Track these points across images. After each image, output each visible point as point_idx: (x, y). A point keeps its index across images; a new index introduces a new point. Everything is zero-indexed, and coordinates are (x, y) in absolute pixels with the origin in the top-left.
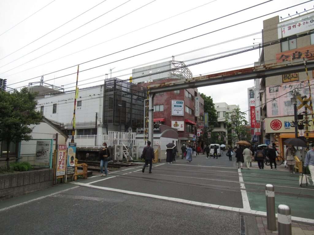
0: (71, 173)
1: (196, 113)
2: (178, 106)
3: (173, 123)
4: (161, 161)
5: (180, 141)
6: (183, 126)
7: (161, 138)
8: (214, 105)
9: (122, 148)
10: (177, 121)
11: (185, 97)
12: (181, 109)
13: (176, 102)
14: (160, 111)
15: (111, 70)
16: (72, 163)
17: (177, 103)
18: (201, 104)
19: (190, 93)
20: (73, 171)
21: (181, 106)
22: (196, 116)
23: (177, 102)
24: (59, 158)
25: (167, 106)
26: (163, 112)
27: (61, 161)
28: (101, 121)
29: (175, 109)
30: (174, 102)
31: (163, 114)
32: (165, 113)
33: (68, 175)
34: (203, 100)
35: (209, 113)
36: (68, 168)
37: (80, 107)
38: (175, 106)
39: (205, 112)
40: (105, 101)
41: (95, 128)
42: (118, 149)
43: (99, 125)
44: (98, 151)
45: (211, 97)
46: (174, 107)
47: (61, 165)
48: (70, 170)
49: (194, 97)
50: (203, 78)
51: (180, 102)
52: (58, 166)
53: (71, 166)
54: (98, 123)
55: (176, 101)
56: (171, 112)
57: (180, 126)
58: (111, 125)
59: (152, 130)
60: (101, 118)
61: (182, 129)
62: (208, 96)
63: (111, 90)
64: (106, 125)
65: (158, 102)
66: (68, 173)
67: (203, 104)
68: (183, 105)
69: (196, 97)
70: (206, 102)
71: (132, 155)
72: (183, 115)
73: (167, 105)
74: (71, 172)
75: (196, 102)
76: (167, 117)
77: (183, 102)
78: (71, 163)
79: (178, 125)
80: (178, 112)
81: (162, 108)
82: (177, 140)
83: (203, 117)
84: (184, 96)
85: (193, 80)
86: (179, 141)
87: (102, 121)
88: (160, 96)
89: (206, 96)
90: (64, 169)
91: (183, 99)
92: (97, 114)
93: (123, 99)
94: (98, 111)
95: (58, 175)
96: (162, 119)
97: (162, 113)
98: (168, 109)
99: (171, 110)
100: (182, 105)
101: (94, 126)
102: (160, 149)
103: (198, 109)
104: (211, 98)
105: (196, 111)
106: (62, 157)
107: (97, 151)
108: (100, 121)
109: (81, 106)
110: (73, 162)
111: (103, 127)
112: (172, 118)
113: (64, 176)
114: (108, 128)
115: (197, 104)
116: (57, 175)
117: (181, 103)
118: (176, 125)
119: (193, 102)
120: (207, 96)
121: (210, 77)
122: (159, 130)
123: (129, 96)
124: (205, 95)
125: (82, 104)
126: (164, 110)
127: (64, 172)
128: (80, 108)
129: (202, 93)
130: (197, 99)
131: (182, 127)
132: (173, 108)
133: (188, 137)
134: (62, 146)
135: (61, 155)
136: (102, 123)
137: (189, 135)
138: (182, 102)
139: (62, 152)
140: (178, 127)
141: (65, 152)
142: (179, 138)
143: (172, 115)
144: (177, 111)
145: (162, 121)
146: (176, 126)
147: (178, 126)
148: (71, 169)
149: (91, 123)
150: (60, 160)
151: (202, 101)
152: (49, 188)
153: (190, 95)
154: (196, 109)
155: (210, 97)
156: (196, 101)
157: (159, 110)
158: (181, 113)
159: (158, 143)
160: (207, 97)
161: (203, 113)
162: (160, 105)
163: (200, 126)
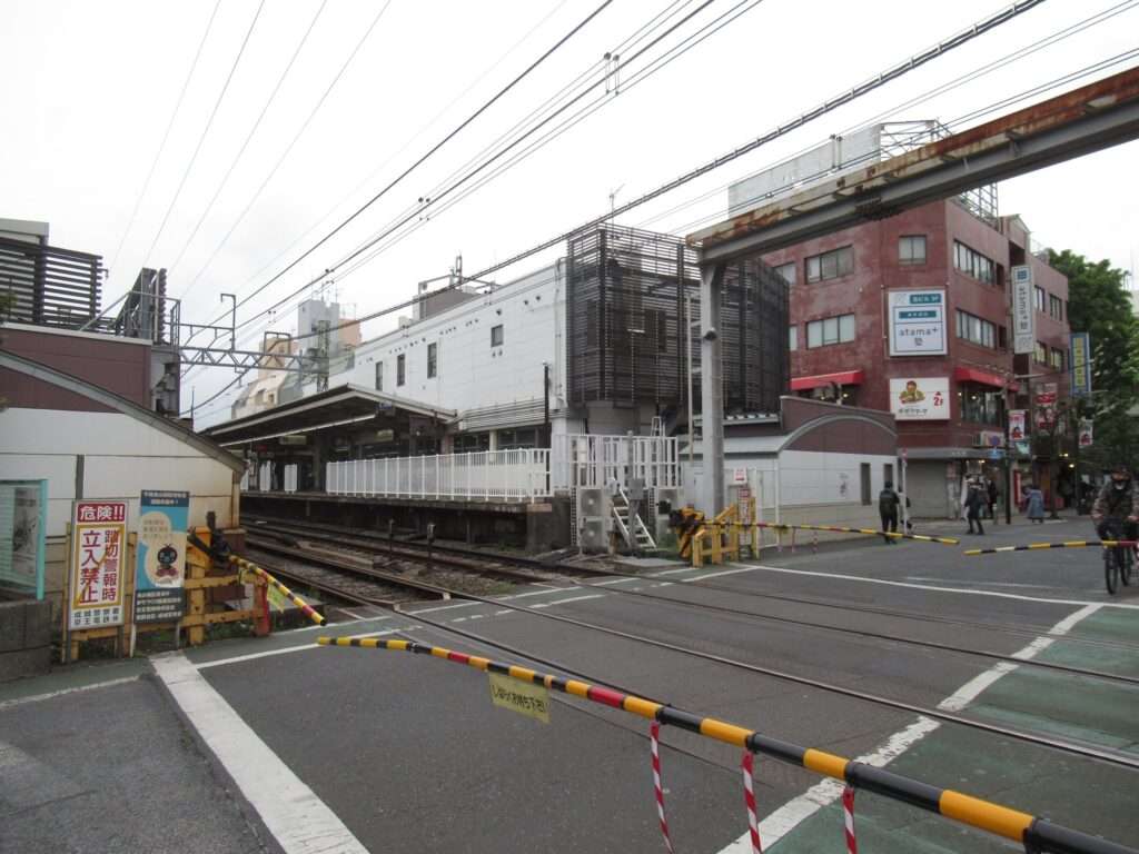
0: (160, 616)
1: (1017, 338)
2: (917, 315)
3: (897, 386)
4: (757, 553)
5: (905, 464)
6: (946, 396)
7: (786, 455)
8: (1129, 299)
9: (607, 501)
10: (916, 380)
11: (950, 270)
12: (931, 326)
13: (908, 298)
14: (842, 341)
15: (612, 196)
16: (168, 577)
17: (912, 301)
18: (1052, 296)
19: (979, 255)
20: (173, 607)
21: (932, 314)
22: (1017, 351)
23: (912, 297)
24: (83, 556)
25: (867, 321)
26: (853, 345)
27: (95, 570)
28: (561, 395)
29: (903, 328)
30: (898, 300)
31: (855, 354)
32: (863, 348)
33: (139, 624)
34: (1064, 280)
35: (1097, 335)
36: (139, 595)
37: (501, 347)
38: (903, 315)
39: (1075, 330)
40: (571, 318)
41: (543, 422)
42: (591, 502)
43: (556, 411)
44: (515, 510)
45: (1111, 261)
46: (898, 320)
47: (99, 586)
48: (156, 605)
49: (1006, 269)
50: (913, 163)
51: (929, 296)
52: (81, 588)
53: (158, 585)
54: (553, 405)
55: (909, 294)
56: (887, 340)
57: (932, 399)
58: (599, 409)
59: (717, 421)
60: (561, 386)
61: (943, 412)
62: (1097, 261)
63: (589, 272)
64: (579, 410)
65: (833, 304)
66: (138, 617)
67: (1064, 295)
68: (940, 310)
69: (1016, 270)
70: (1085, 285)
71: (658, 526)
72: (945, 352)
73: (869, 312)
74: (157, 613)
75: (1018, 292)
76: (868, 364)
77: (943, 293)
78: (160, 573)
79: (920, 394)
80: (918, 342)
81: (848, 330)
82: (891, 460)
83: (1064, 352)
84: (945, 267)
85: (870, 179)
86: (900, 461)
87: (564, 397)
88: (839, 280)
89: (1086, 261)
90: (120, 598)
91: (941, 283)
92: (547, 370)
93: (648, 303)
94: (551, 360)
95: (83, 625)
96: (846, 376)
97: (850, 348)
98: (877, 332)
99: (887, 333)
100: (937, 309)
101: (539, 417)
102: (752, 503)
103: (1028, 320)
104: (1109, 269)
105: (1018, 329)
106: (99, 553)
107: (511, 513)
108: (559, 398)
109: (501, 343)
110: (173, 572)
111: (569, 419)
112: (890, 366)
113: (119, 627)
114: (590, 420)
115: (1022, 299)
116: (72, 626)
117: (930, 300)
118: (912, 396)
119: (1003, 289)
120: (1092, 257)
121: (947, 150)
122: (776, 420)
123: (671, 290)
124: (1081, 258)
125: (506, 338)
126: (859, 338)
127: (116, 611)
128: (501, 353)
129: (1065, 248)
130: (1022, 275)
131: (938, 401)
132: (896, 326)
133: (974, 442)
134: (95, 506)
135: (94, 545)
136: (566, 405)
137: (979, 436)
138: (939, 295)
139: (102, 531)
140: (918, 403)
141: (116, 533)
142: (900, 450)
143: (892, 353)
144: (913, 333)
145: (850, 381)
146: (913, 400)
147: (921, 397)
148: (160, 601)
149: (532, 407)
150: (91, 565)
151: (1060, 285)
152: (22, 678)
153: (983, 261)
154: (1019, 319)
155: (1105, 263)
156: (1018, 286)
157: (839, 339)
158: (935, 343)
159: (742, 479)
160: (1091, 265)
161: (1066, 338)
162: (839, 317)
163: (1040, 393)
